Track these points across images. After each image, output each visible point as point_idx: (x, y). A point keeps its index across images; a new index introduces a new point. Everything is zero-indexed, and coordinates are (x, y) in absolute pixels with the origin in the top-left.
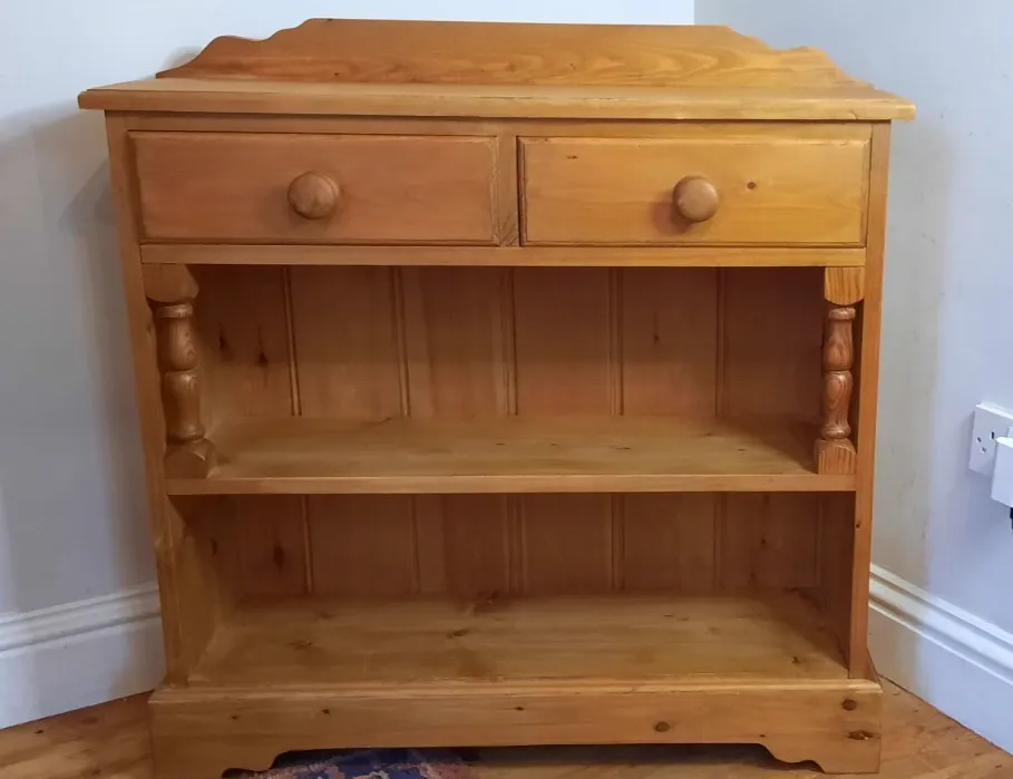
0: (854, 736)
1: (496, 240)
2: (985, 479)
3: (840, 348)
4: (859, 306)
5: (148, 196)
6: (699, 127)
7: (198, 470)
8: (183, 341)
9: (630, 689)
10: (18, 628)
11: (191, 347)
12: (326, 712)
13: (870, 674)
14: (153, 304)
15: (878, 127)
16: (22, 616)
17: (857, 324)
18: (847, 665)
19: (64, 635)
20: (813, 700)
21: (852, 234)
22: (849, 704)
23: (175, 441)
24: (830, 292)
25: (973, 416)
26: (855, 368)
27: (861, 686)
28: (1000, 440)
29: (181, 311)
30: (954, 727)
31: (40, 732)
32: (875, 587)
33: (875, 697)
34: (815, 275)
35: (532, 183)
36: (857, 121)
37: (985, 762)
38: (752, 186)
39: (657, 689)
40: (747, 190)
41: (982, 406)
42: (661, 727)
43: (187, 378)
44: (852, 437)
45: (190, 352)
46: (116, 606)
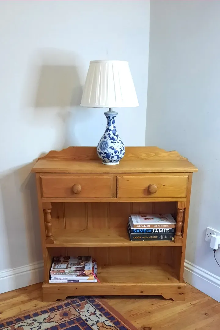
0: (180, 294)
1: (112, 197)
2: (208, 243)
3: (180, 218)
4: (185, 209)
5: (44, 189)
6: (153, 174)
7: (52, 242)
8: (49, 217)
9: (135, 285)
10: (11, 272)
11: (51, 218)
12: (76, 289)
13: (184, 282)
14: (44, 210)
15: (190, 173)
16: (12, 269)
17: (184, 213)
18: (179, 280)
19: (20, 273)
20: (172, 287)
21: (184, 195)
22: (179, 288)
23: (47, 236)
24: (179, 206)
25: (206, 229)
26: (183, 222)
27: (182, 284)
28: (212, 235)
29: (49, 211)
30: (199, 292)
31: (17, 292)
32: (185, 264)
33: (184, 286)
34: (176, 203)
35: (119, 185)
36: (186, 172)
37: (206, 299)
38: (164, 186)
39: (141, 284)
40: (163, 186)
41: (208, 227)
42: (142, 292)
43: (50, 224)
44: (182, 235)
45: (51, 219)
46: (29, 267)
